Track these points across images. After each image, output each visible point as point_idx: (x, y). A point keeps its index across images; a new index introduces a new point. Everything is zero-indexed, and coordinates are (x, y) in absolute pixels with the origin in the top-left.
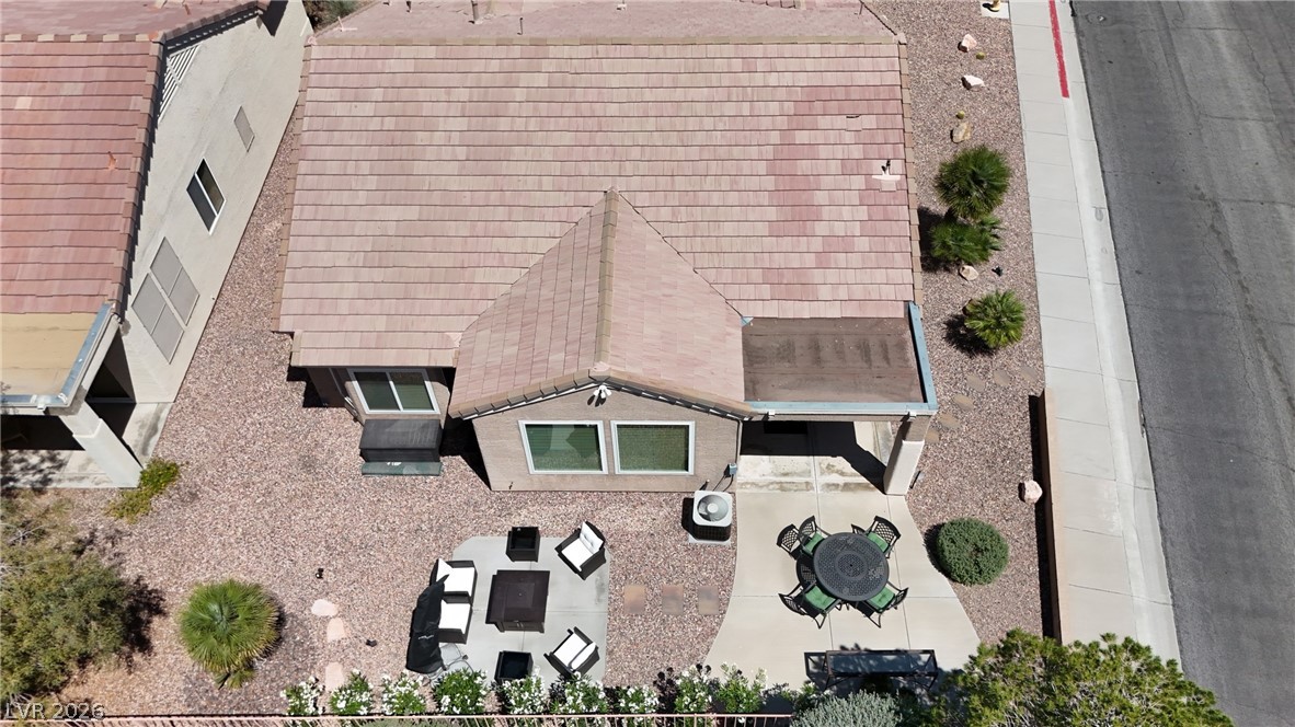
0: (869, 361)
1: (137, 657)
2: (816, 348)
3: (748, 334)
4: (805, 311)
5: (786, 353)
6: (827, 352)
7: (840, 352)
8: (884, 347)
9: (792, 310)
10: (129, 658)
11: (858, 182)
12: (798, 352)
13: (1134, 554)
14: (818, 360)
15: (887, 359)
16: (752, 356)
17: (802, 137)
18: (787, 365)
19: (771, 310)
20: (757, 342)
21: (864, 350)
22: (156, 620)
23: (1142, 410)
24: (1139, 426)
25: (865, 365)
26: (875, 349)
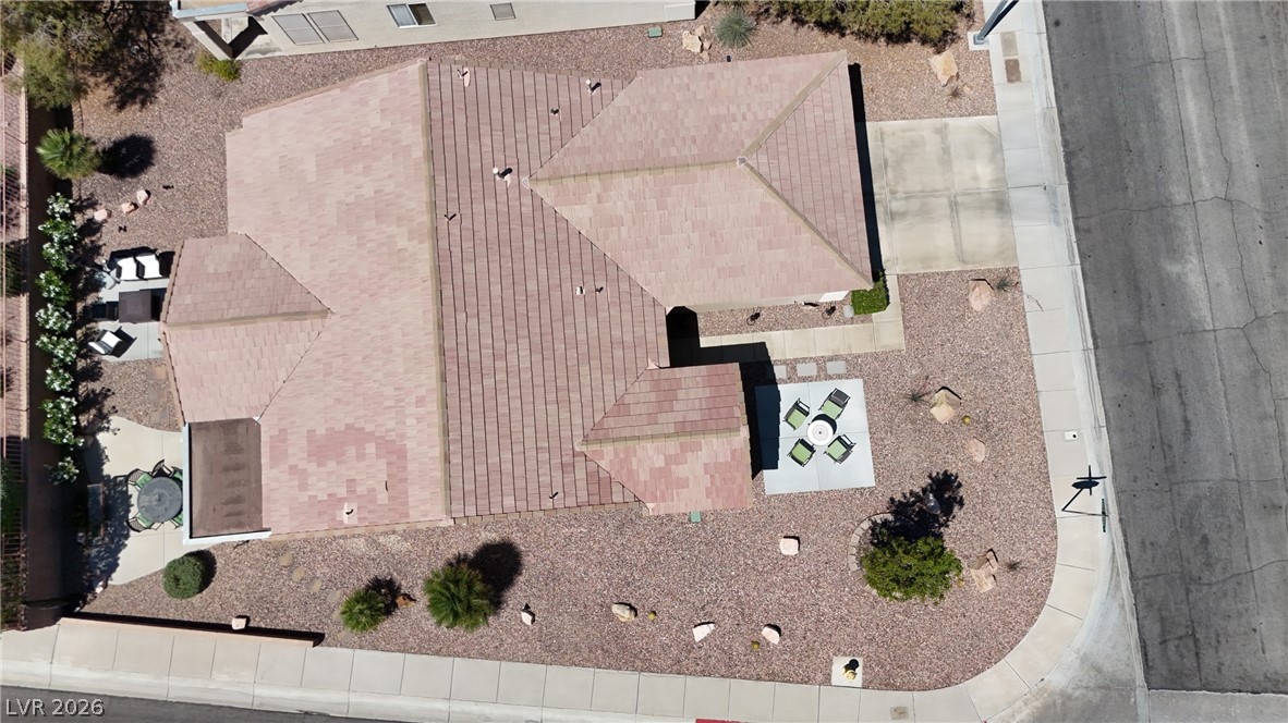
0: (227, 503)
1: (114, 107)
2: (238, 468)
3: (249, 423)
4: (264, 461)
5: (232, 448)
6: (233, 475)
7: (233, 484)
8: (239, 513)
9: (265, 449)
10: (112, 102)
11: (342, 492)
12: (233, 456)
13: (199, 683)
14: (226, 469)
15: (228, 515)
16: (228, 426)
17: (371, 448)
18: (223, 449)
19: (264, 437)
20: (241, 429)
21: (237, 500)
22: (138, 106)
23: (320, 715)
24: (306, 709)
25: (223, 501)
26: (237, 507)
